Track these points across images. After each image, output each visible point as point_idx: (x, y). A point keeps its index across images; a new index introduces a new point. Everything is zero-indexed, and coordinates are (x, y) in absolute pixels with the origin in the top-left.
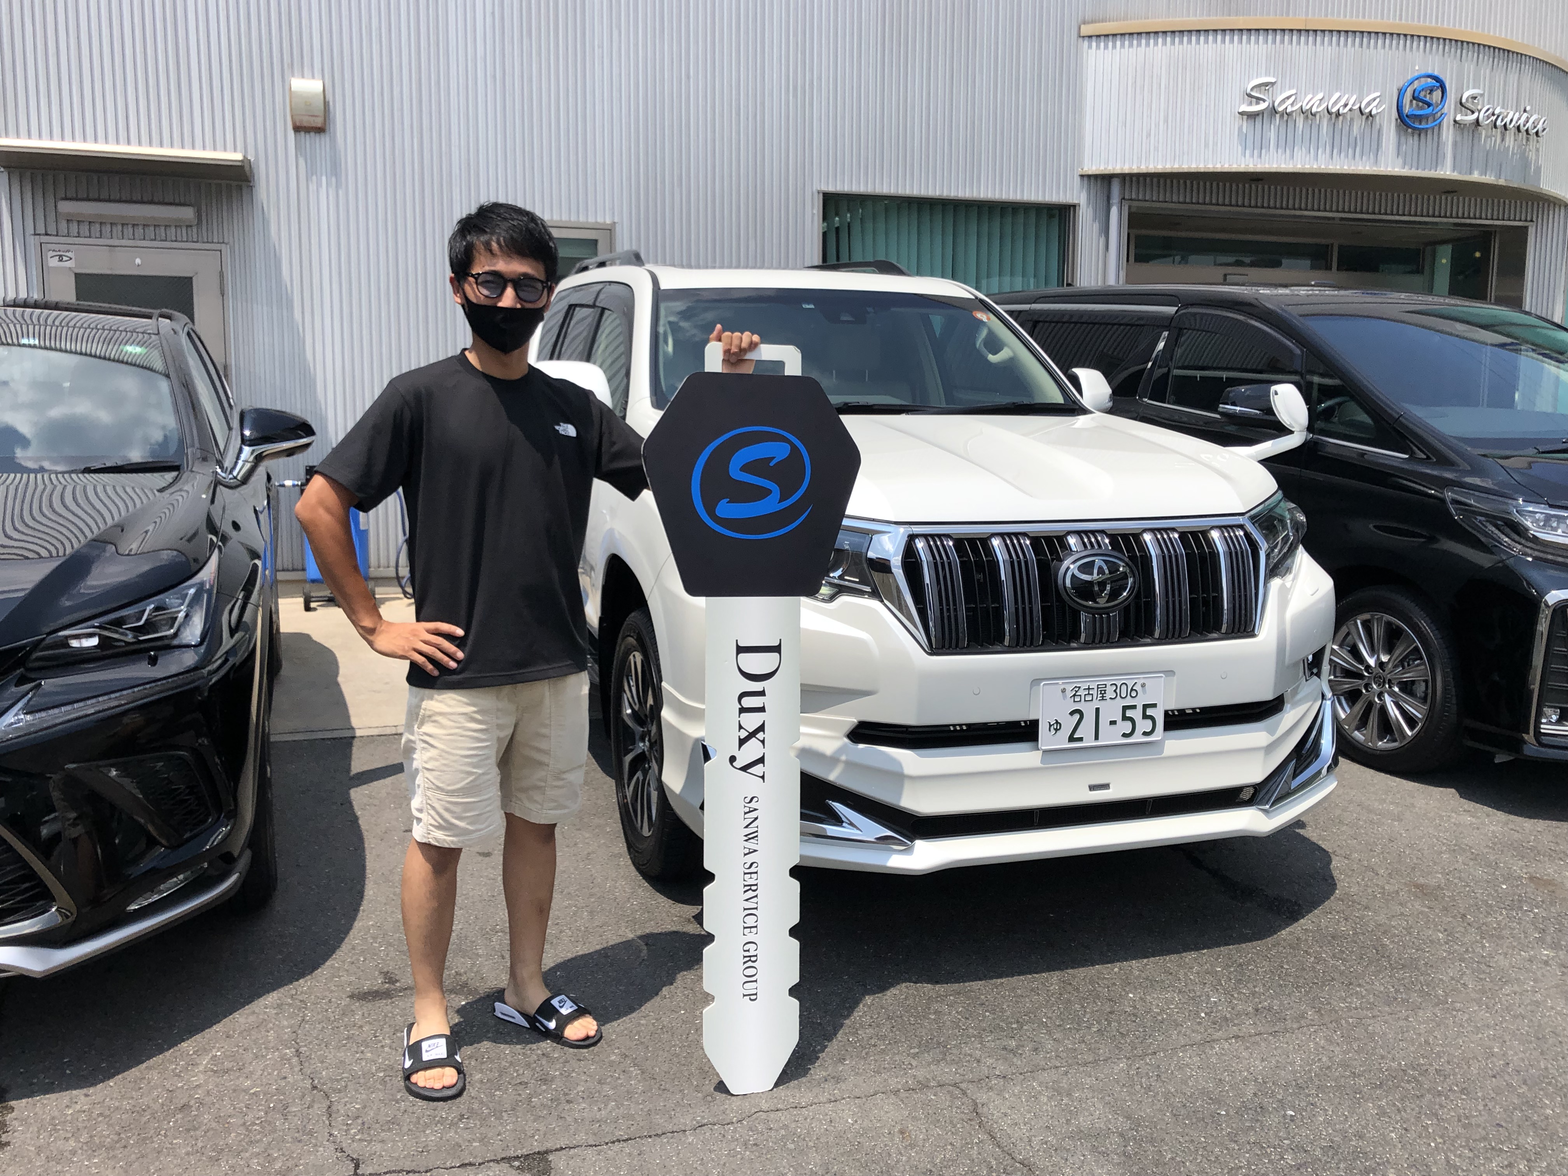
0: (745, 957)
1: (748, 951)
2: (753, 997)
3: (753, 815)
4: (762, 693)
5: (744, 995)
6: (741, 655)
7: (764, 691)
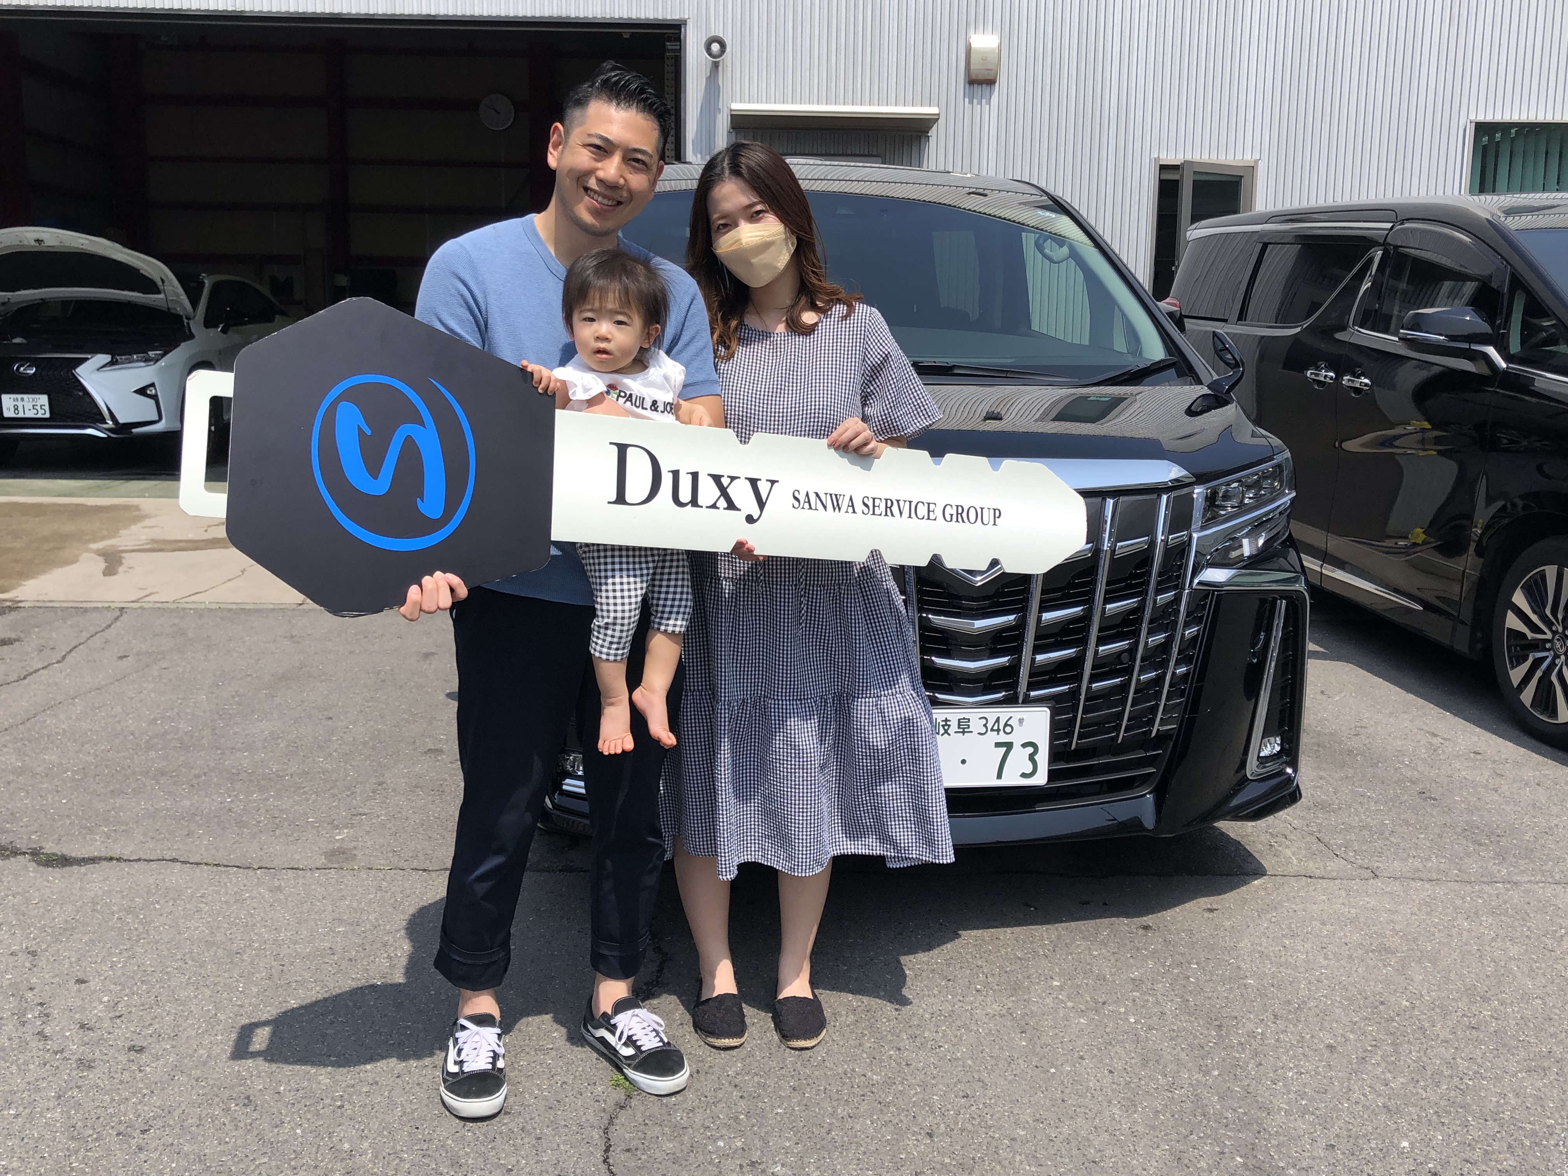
0: (957, 521)
1: (952, 515)
2: (997, 512)
3: (813, 497)
4: (676, 474)
5: (995, 524)
6: (628, 499)
7: (673, 472)
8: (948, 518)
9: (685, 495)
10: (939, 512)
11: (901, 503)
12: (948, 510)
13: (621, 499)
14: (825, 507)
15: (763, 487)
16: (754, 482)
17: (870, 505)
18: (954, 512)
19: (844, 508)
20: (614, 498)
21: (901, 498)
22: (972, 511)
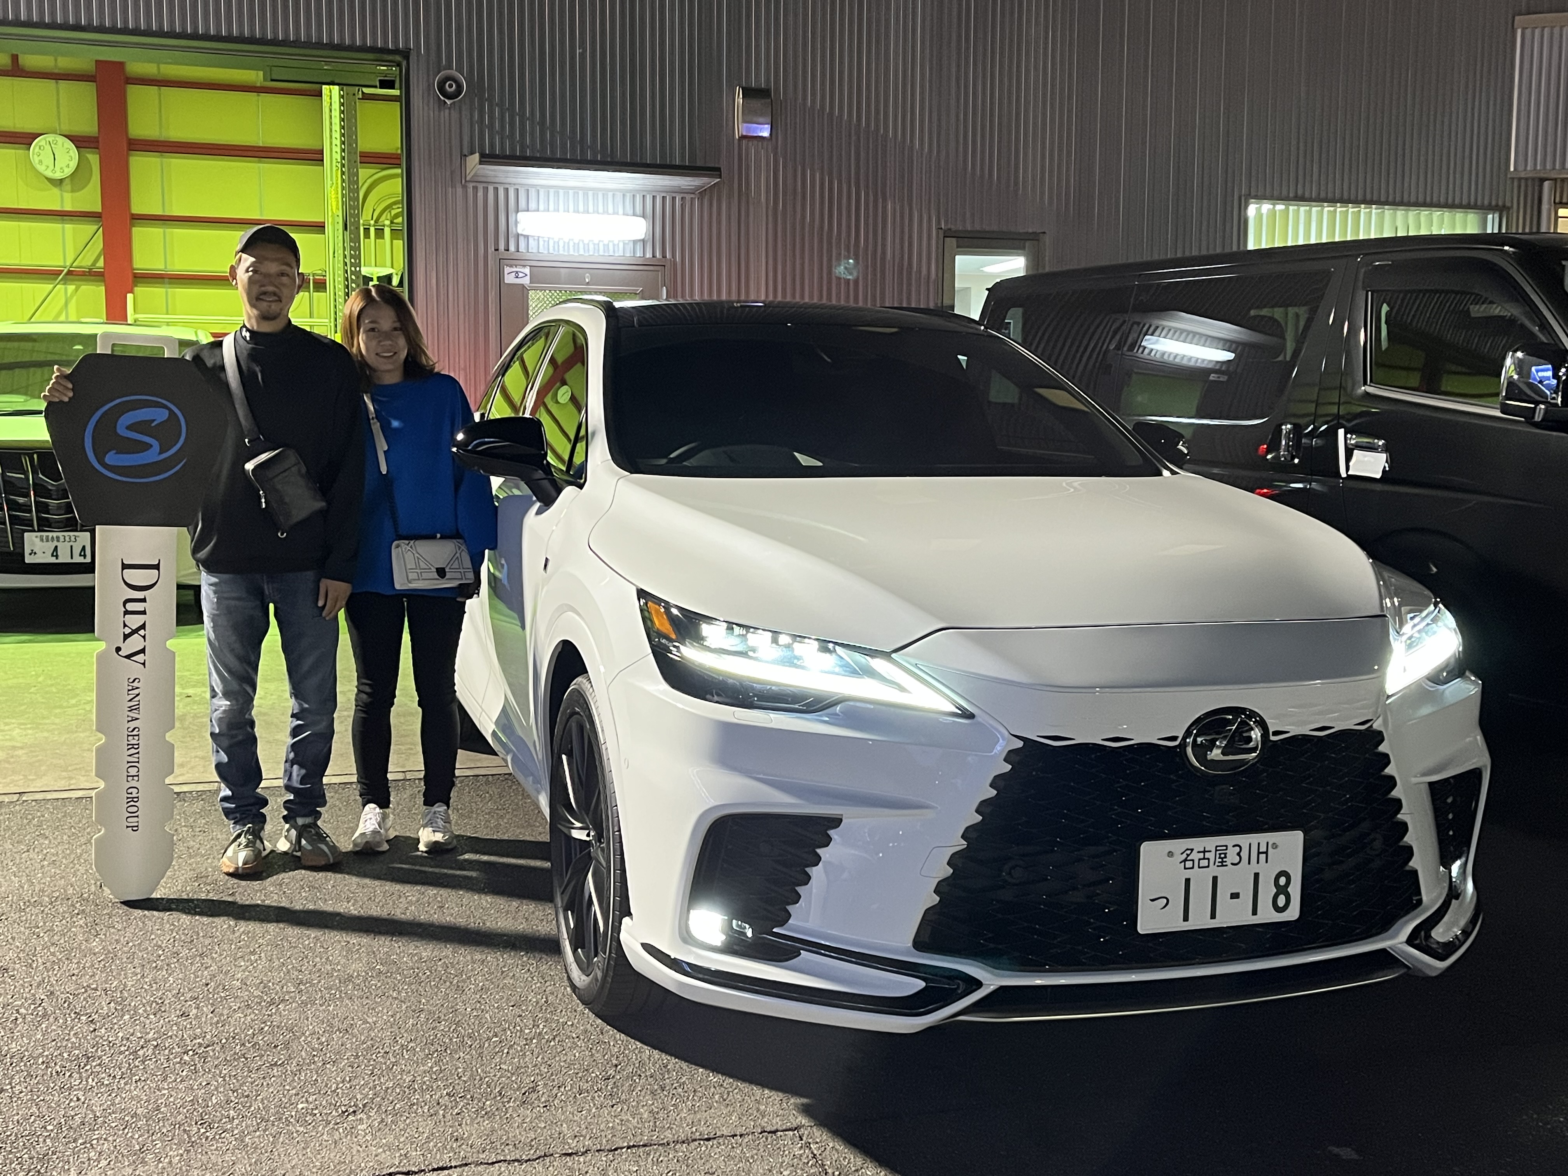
0: (128, 798)
1: (131, 794)
3: (136, 692)
4: (144, 600)
5: (128, 827)
6: (125, 571)
7: (145, 598)
8: (130, 791)
9: (130, 607)
10: (134, 783)
11: (136, 756)
12: (134, 791)
13: (125, 567)
14: (130, 700)
15: (140, 658)
16: (143, 651)
17: (133, 733)
18: (134, 795)
19: (130, 714)
20: (125, 562)
21: (140, 755)
22: (134, 809)
